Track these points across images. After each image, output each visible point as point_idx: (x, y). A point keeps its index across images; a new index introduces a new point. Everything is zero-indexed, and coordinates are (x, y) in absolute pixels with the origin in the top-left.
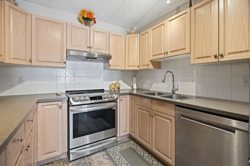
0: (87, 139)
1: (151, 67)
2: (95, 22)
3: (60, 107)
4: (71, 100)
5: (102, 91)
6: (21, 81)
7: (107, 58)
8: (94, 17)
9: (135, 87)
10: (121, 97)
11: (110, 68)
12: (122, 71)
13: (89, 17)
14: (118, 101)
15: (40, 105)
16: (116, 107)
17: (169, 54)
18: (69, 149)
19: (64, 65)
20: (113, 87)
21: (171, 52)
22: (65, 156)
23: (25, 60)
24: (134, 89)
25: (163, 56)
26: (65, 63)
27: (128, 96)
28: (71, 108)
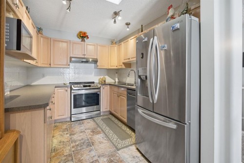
0: (84, 109)
1: (124, 67)
2: (88, 38)
3: (67, 91)
4: (72, 87)
5: (93, 83)
6: (43, 76)
7: (95, 61)
8: (87, 34)
9: (117, 80)
10: (104, 86)
11: (98, 67)
12: (106, 69)
13: (84, 35)
14: (101, 88)
15: (56, 89)
16: (100, 92)
17: (131, 60)
18: (71, 115)
19: (69, 67)
20: (100, 80)
21: (132, 58)
22: (69, 120)
23: (47, 64)
24: (116, 82)
25: (128, 60)
26: (69, 65)
27: (108, 86)
28: (72, 91)
